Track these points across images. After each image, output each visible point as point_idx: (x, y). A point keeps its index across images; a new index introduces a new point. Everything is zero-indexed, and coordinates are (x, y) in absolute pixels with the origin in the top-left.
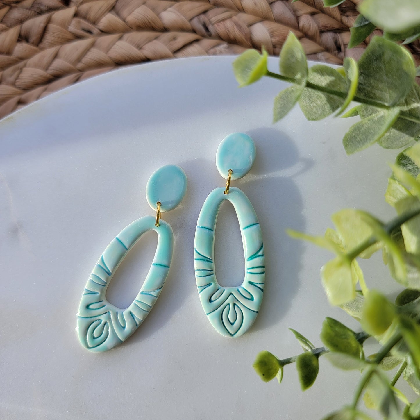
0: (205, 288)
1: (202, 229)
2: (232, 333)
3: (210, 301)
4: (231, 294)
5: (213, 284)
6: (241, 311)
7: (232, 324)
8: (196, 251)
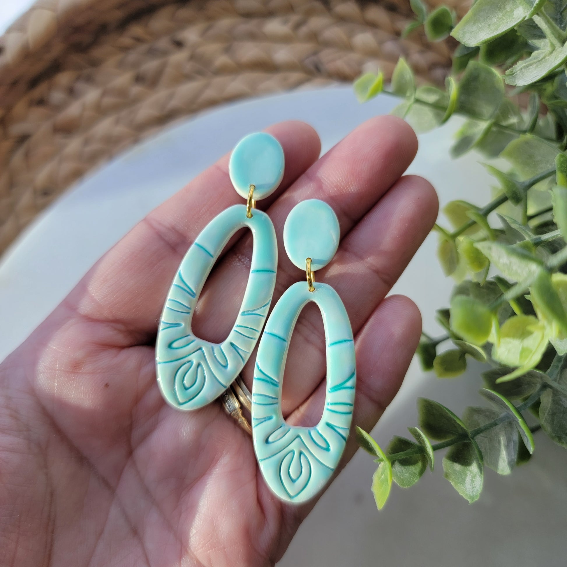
0: (262, 422)
1: (271, 336)
2: (292, 494)
3: (267, 441)
4: (298, 436)
5: (274, 417)
6: (309, 464)
7: (293, 481)
8: (258, 367)
